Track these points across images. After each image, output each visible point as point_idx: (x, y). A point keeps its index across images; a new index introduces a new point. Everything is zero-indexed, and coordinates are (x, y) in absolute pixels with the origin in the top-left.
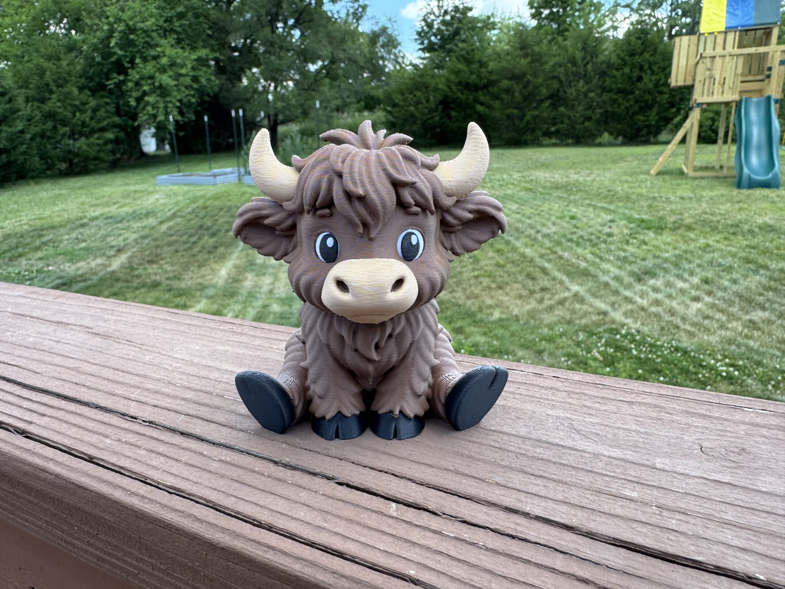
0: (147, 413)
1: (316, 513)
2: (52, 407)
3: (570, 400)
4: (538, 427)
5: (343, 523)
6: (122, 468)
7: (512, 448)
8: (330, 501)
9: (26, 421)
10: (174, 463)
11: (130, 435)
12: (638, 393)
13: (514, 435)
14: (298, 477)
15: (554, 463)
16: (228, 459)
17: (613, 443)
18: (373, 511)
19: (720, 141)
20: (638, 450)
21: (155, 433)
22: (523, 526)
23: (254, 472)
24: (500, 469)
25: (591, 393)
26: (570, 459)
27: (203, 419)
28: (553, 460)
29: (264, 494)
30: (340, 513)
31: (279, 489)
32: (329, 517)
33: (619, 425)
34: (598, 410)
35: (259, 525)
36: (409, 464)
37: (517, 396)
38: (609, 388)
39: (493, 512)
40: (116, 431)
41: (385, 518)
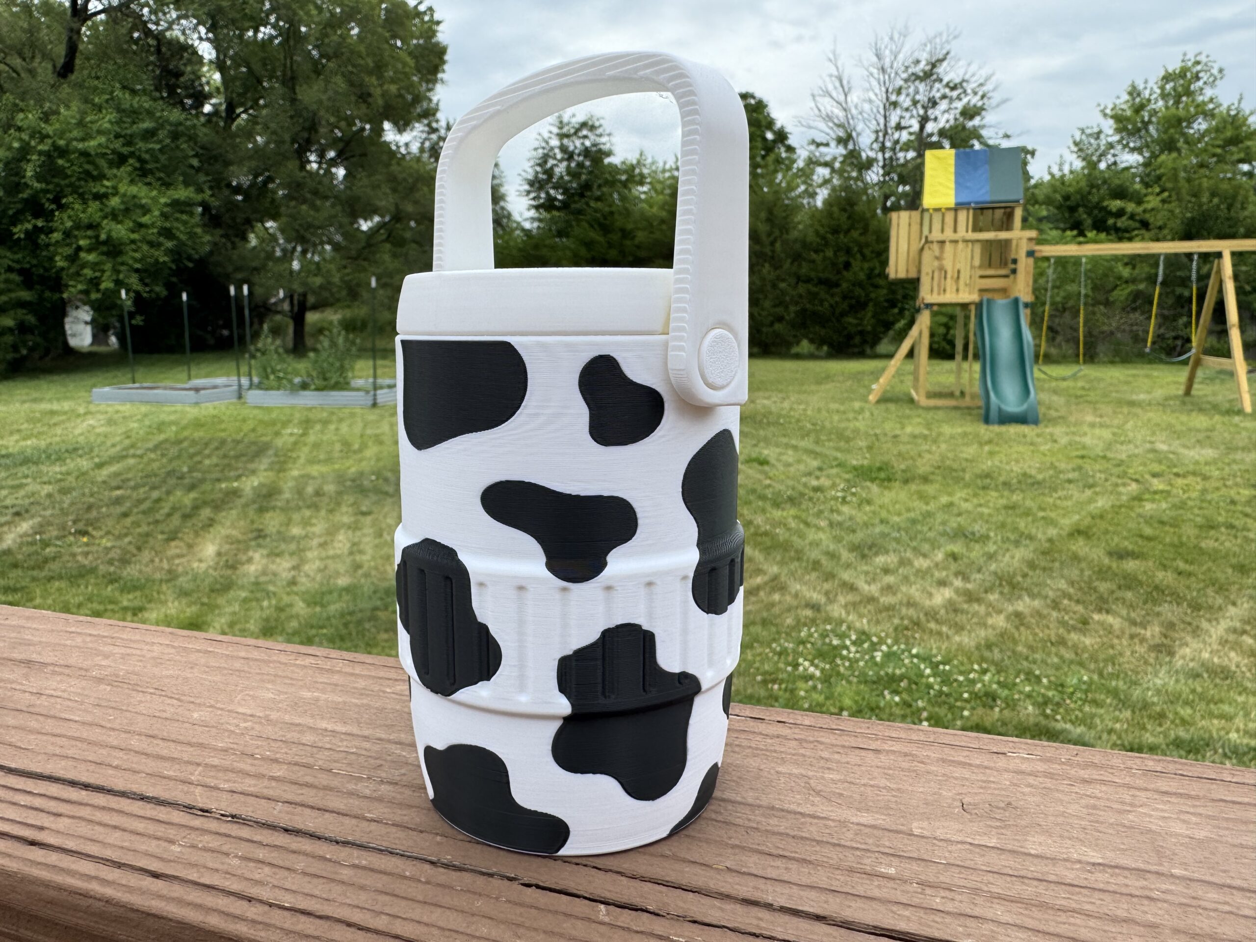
0: (222, 803)
1: (502, 926)
2: (68, 801)
3: (803, 751)
4: (767, 790)
7: (739, 821)
8: (519, 910)
9: (32, 826)
10: (287, 873)
11: (207, 838)
12: (885, 739)
14: (468, 880)
15: (793, 837)
16: (363, 862)
17: (860, 806)
19: (959, 357)
20: (890, 812)
21: (245, 832)
22: (766, 921)
23: (405, 878)
24: (729, 850)
25: (828, 741)
26: (812, 830)
27: (312, 808)
28: (792, 833)
29: (426, 907)
30: (534, 924)
31: (445, 898)
32: (521, 931)
33: (865, 781)
39: (729, 906)
40: (184, 832)
41: (594, 925)
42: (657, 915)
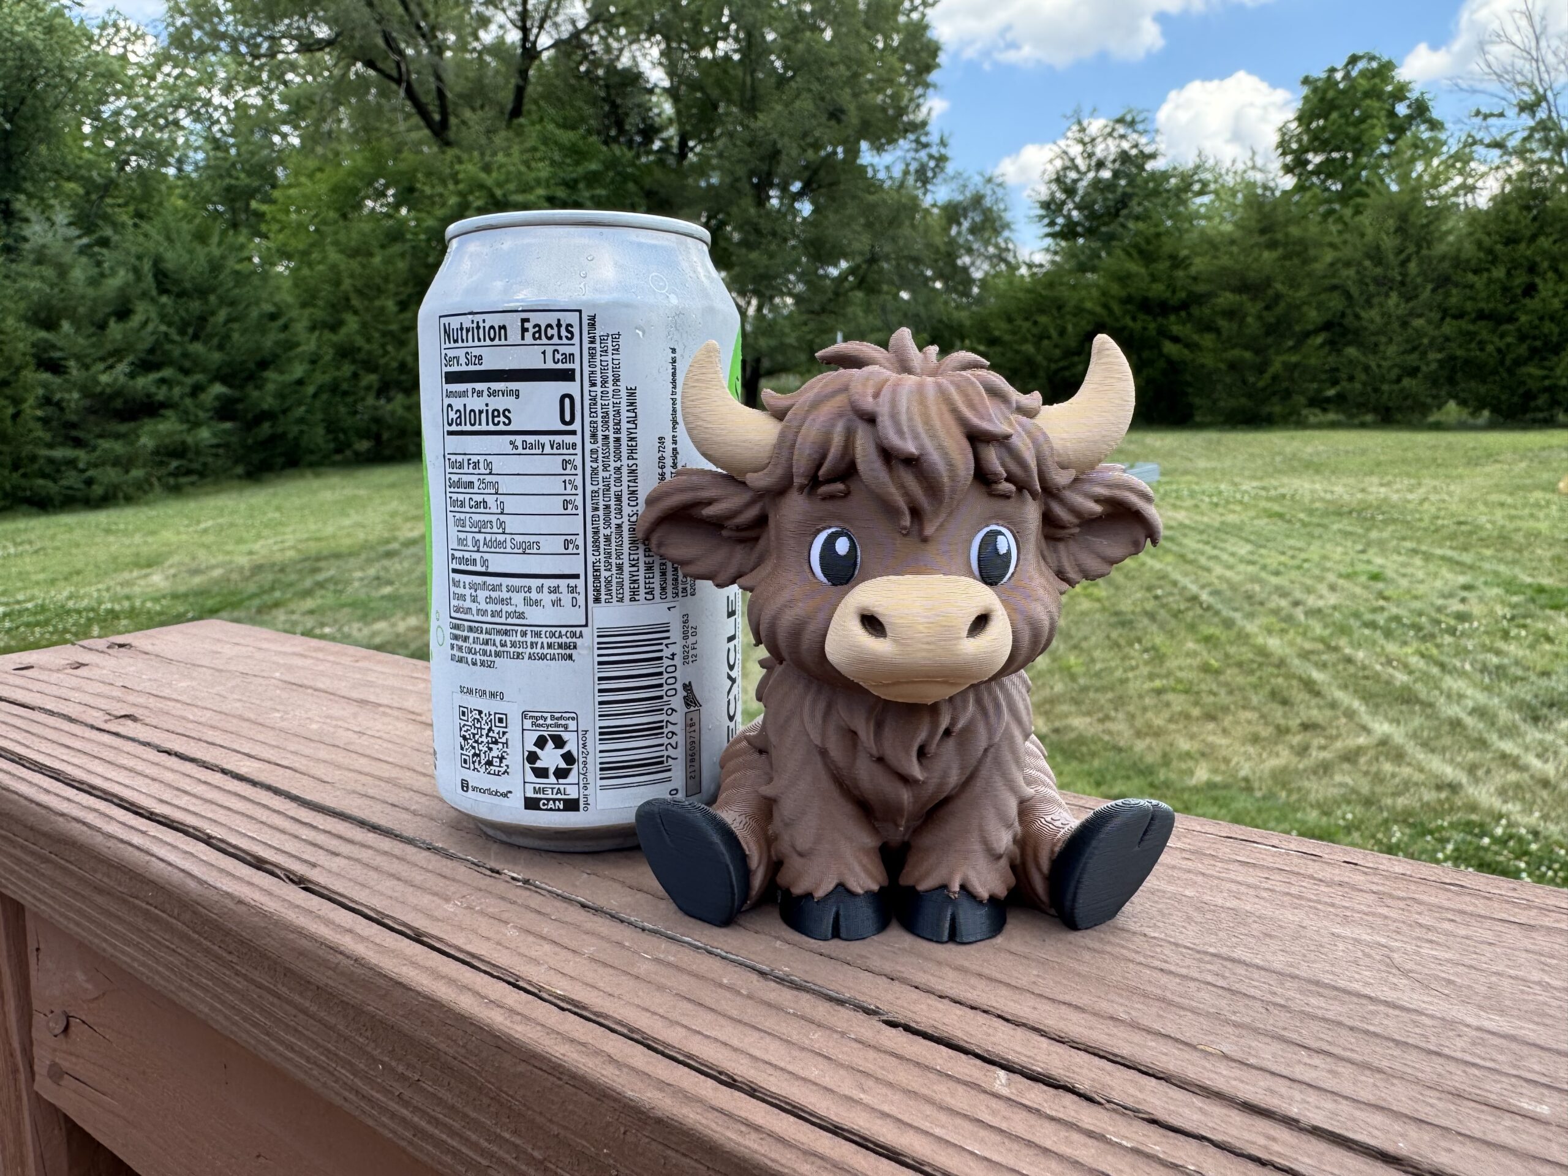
1: (842, 1072)
2: (351, 842)
3: (1384, 911)
4: (1312, 956)
5: (898, 1097)
6: (473, 956)
7: (1252, 992)
8: (871, 1054)
9: (306, 861)
10: (570, 955)
11: (489, 901)
12: (1544, 910)
13: (1259, 968)
14: (806, 1003)
15: (1352, 1029)
16: (671, 959)
17: (1487, 1003)
18: (958, 1081)
20: (1549, 1021)
21: (535, 901)
22: (1284, 1144)
23: (721, 985)
24: (1230, 1029)
25: (1433, 900)
26: (1391, 1024)
28: (1350, 1023)
29: (740, 1027)
30: (891, 1078)
31: (770, 1022)
32: (870, 1083)
33: (1500, 968)
34: (1448, 934)
35: (731, 1083)
36: (1032, 1001)
37: (1265, 894)
38: (1476, 893)
39: (1217, 1110)
40: (464, 890)
41: (983, 1096)
42: (1093, 1101)
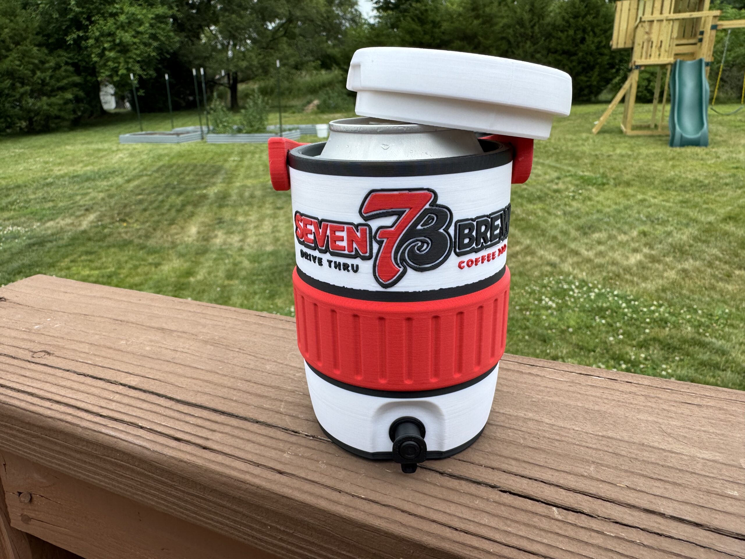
1: (497, 519)
2: (216, 422)
4: (635, 431)
8: (503, 508)
9: (202, 437)
10: (356, 475)
12: (702, 397)
13: (620, 440)
15: (663, 466)
17: (701, 445)
19: (655, 101)
20: (722, 451)
24: (624, 474)
25: (664, 397)
30: (516, 518)
37: (606, 401)
39: (636, 513)
40: (288, 445)
41: (553, 521)
42: (592, 516)
